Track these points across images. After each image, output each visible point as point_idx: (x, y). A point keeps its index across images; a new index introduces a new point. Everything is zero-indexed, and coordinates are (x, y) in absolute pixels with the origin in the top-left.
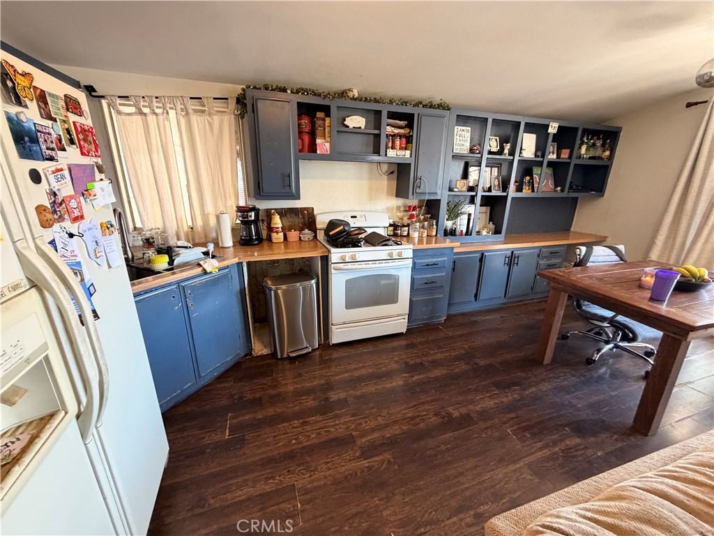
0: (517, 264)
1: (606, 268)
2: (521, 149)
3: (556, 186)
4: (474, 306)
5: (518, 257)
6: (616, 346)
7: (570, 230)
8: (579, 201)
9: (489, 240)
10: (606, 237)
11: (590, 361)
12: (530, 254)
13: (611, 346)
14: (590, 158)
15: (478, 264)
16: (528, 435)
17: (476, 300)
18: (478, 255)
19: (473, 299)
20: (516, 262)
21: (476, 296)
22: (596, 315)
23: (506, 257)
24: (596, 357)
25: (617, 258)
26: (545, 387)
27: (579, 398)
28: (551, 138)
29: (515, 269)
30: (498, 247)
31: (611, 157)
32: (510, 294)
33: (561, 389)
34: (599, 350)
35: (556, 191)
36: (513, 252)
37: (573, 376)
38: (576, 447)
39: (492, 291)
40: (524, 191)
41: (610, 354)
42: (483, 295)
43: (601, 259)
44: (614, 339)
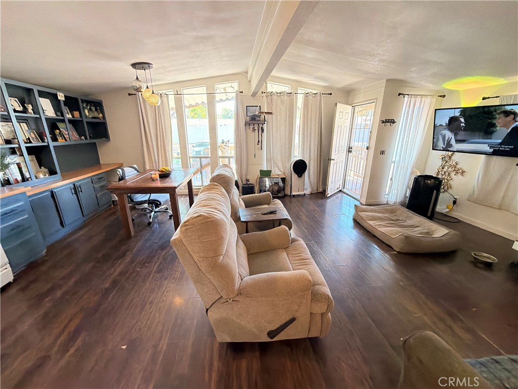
0: (81, 191)
1: (135, 177)
2: (43, 110)
3: (80, 136)
4: (63, 232)
5: (80, 187)
6: (155, 212)
7: (100, 163)
8: (97, 145)
9: (49, 181)
10: (122, 163)
11: (150, 224)
12: (87, 182)
13: (153, 212)
14: (92, 118)
15: (51, 199)
16: (147, 264)
17: (63, 226)
18: (48, 193)
19: (60, 227)
20: (80, 190)
21: (62, 224)
22: (141, 201)
23: (71, 189)
24: (151, 220)
25: (136, 172)
26: (140, 244)
27: (155, 239)
28: (62, 104)
29: (81, 195)
30: (61, 184)
31: (104, 117)
32: (85, 213)
33: (147, 240)
34: (150, 217)
35: (82, 139)
36: (74, 185)
37: (147, 233)
38: (166, 254)
39: (72, 216)
40: (59, 140)
41: (155, 217)
42: (67, 220)
43: (130, 174)
44: (153, 209)
